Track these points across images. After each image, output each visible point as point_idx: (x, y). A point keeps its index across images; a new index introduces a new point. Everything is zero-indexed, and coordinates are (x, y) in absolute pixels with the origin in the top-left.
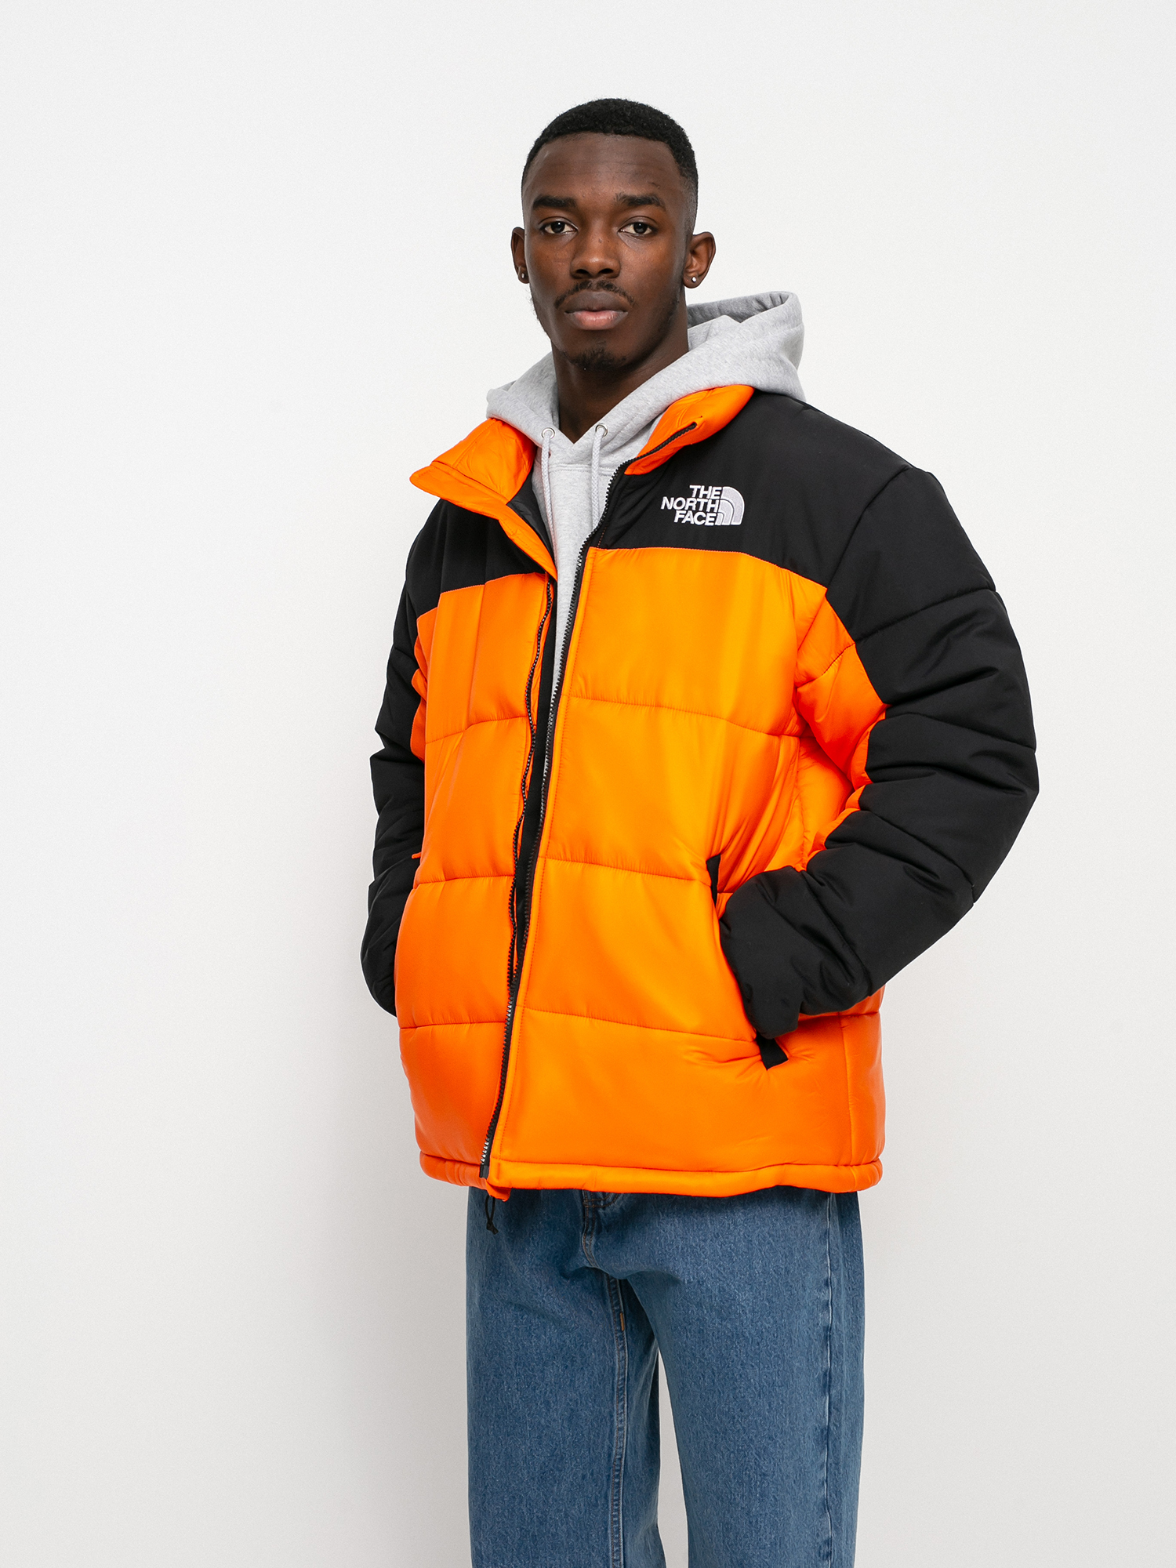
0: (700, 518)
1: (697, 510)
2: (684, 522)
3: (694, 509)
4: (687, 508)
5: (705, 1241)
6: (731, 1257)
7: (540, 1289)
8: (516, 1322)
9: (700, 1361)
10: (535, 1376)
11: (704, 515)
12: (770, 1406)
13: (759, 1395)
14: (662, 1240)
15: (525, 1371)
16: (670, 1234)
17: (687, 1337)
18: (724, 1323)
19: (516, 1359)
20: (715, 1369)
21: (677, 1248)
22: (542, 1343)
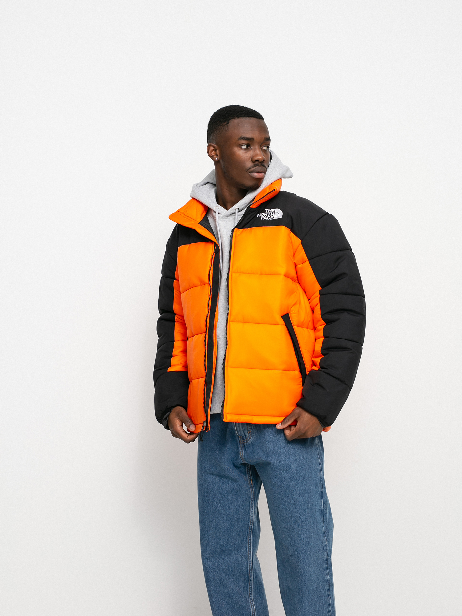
0: (269, 218)
1: (268, 216)
2: (264, 219)
3: (267, 215)
4: (264, 215)
5: (280, 449)
6: (289, 454)
7: (227, 470)
8: (219, 481)
9: (281, 487)
10: (225, 498)
11: (270, 217)
12: (303, 500)
13: (300, 496)
14: (267, 450)
15: (222, 496)
16: (270, 448)
17: (276, 480)
18: (288, 474)
19: (219, 493)
20: (286, 489)
21: (272, 452)
22: (228, 487)
